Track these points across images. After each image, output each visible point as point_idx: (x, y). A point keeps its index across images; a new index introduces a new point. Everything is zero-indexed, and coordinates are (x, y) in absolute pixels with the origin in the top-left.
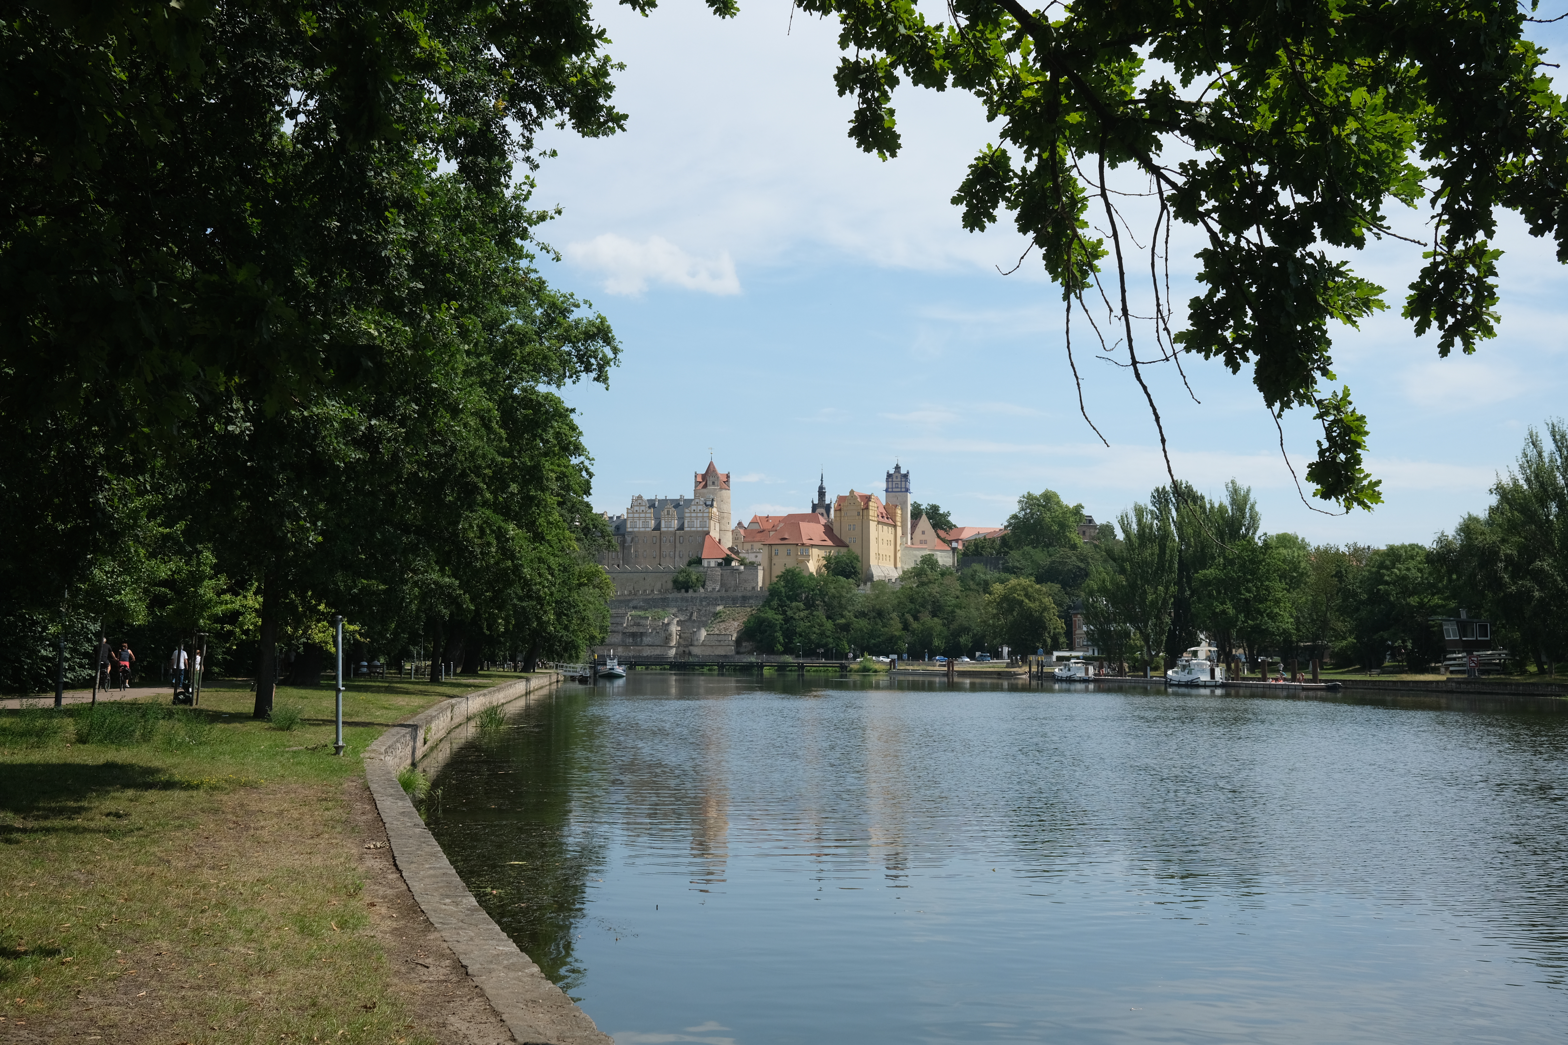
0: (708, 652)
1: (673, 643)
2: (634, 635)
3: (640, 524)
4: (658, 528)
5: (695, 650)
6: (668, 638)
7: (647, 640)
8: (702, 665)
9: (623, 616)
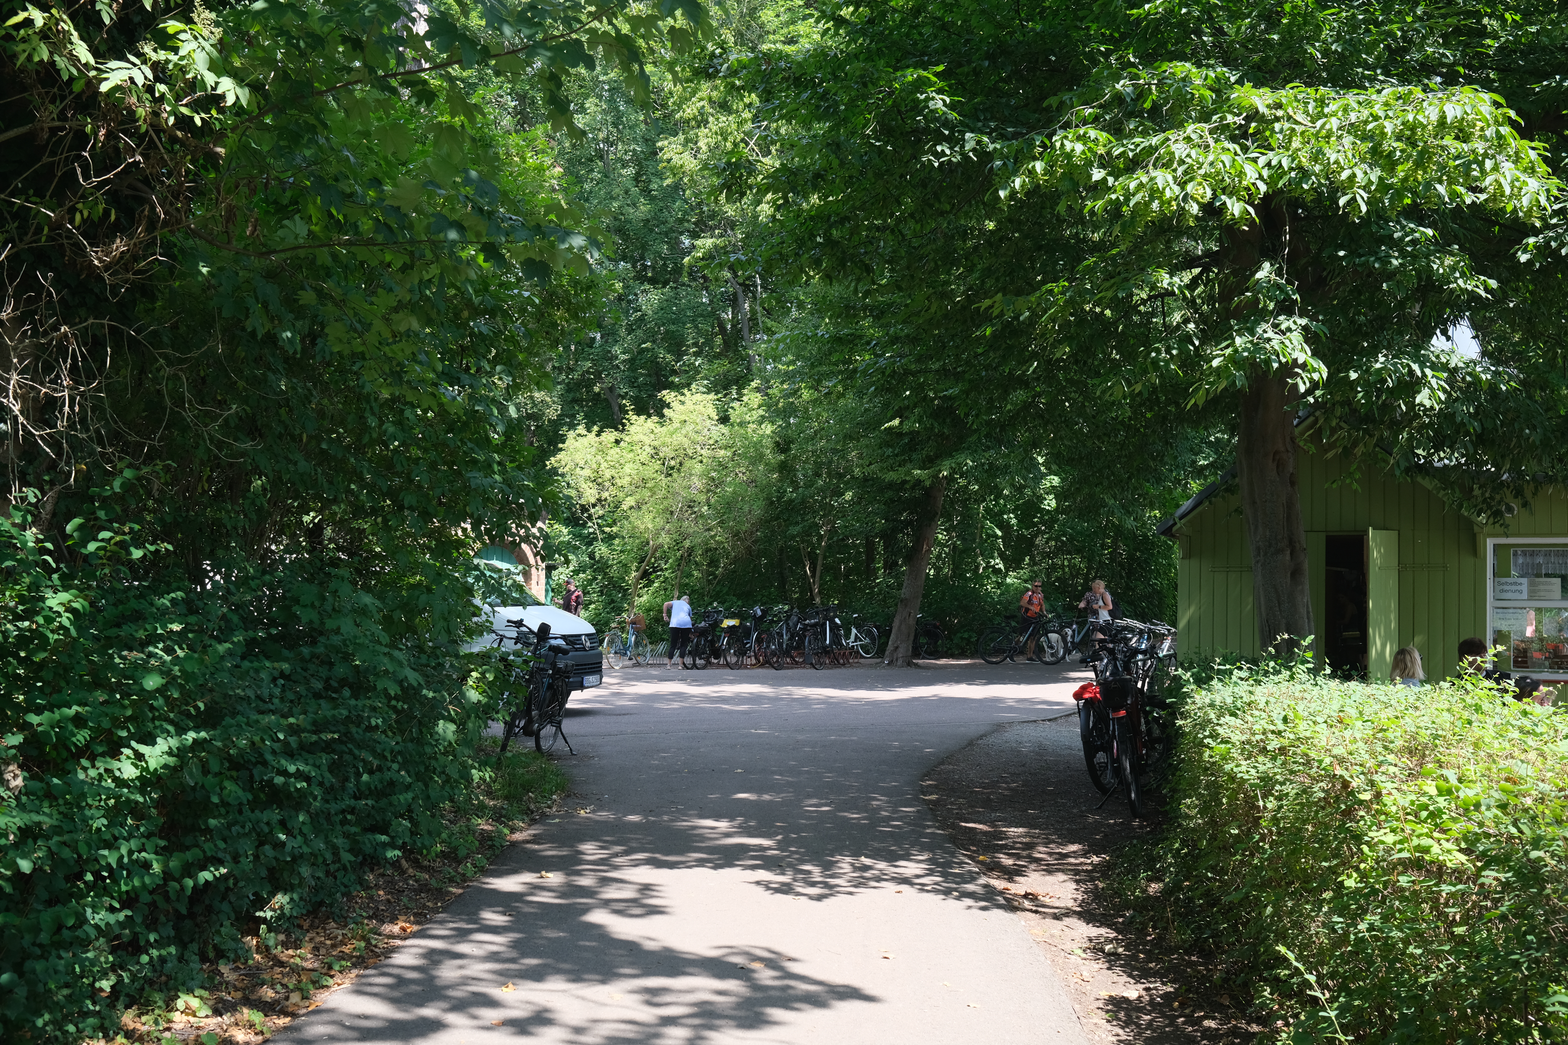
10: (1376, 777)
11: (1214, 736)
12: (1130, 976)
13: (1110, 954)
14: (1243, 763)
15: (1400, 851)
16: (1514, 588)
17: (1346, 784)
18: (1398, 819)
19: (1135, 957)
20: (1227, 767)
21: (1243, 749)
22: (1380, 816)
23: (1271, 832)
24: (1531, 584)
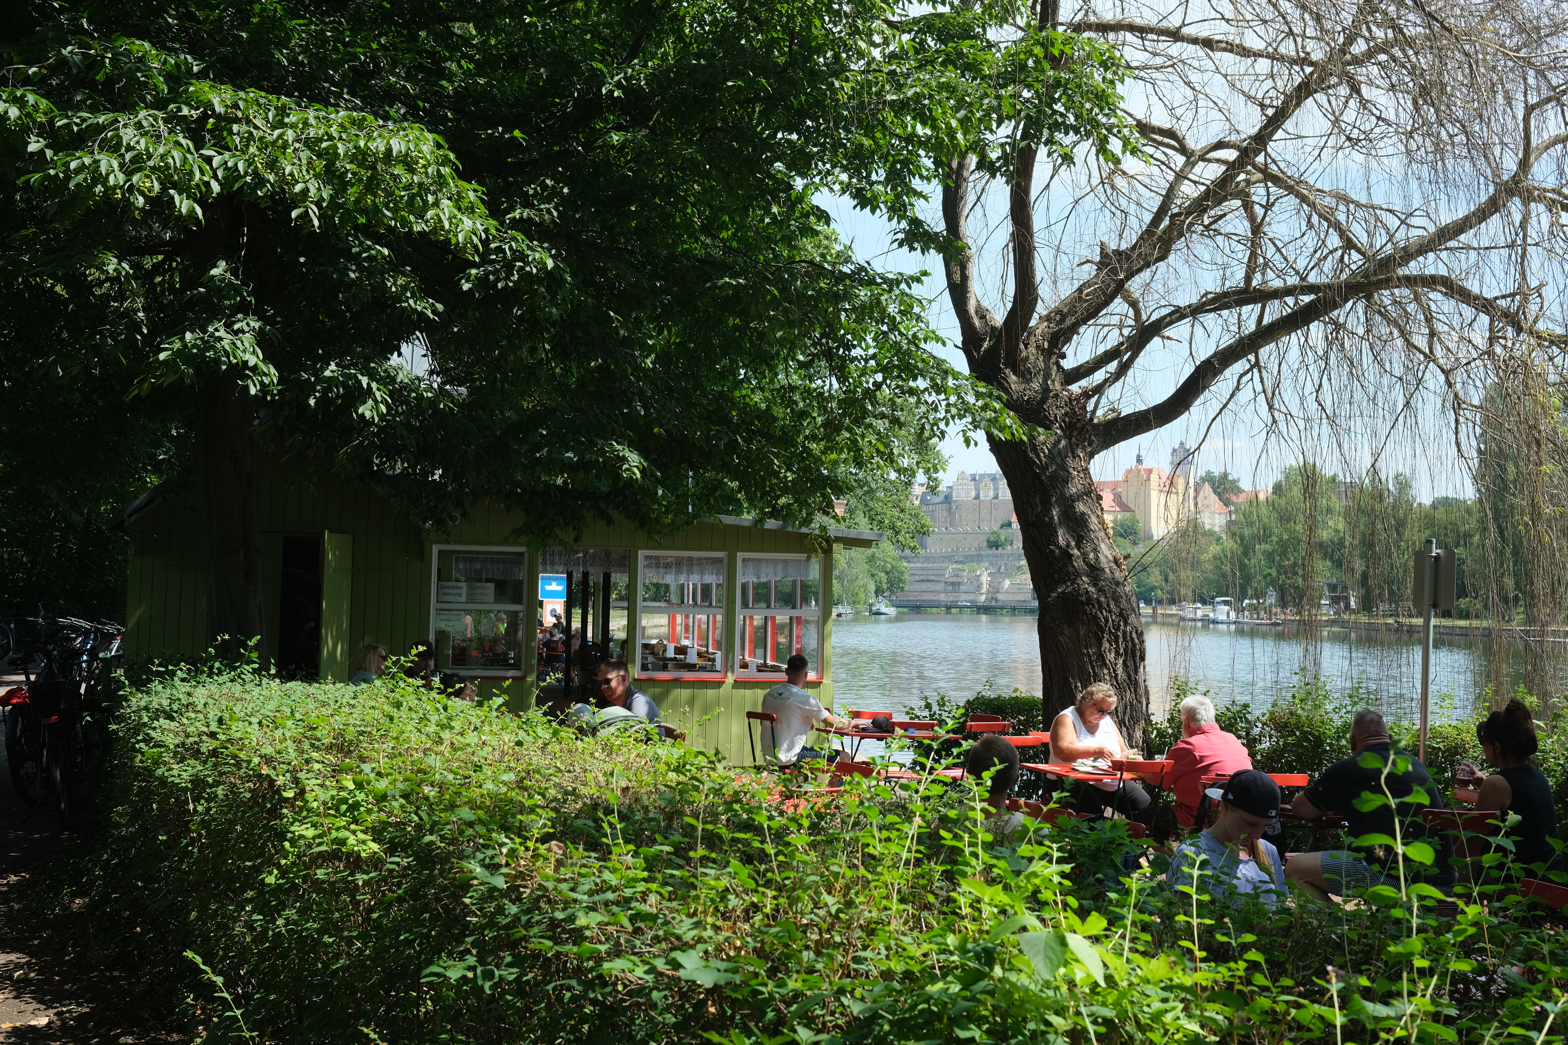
0: (1010, 597)
1: (984, 590)
2: (953, 584)
3: (963, 494)
4: (977, 497)
5: (1001, 597)
6: (979, 587)
7: (963, 588)
8: (1002, 608)
9: (945, 569)
10: (302, 775)
11: (148, 740)
12: (41, 1002)
13: (19, 980)
14: (175, 766)
15: (319, 844)
16: (454, 591)
17: (272, 782)
18: (318, 815)
19: (49, 981)
20: (159, 772)
21: (176, 753)
22: (303, 812)
23: (200, 836)
24: (470, 588)
